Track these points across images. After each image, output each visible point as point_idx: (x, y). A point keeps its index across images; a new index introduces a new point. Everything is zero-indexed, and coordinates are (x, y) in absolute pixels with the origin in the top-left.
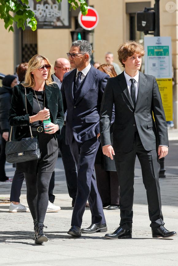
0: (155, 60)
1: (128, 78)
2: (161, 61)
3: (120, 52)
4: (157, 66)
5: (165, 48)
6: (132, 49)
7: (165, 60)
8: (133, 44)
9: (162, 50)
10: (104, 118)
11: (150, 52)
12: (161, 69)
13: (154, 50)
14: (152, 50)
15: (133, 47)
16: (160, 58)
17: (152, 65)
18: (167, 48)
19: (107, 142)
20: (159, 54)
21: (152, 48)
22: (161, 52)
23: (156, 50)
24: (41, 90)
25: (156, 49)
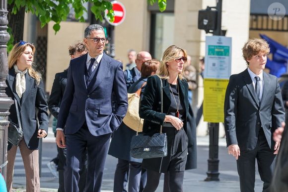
0: (215, 60)
1: (253, 76)
2: (221, 62)
3: (245, 50)
4: (216, 66)
5: (225, 48)
6: (256, 48)
7: (225, 60)
8: (258, 42)
9: (222, 50)
10: (230, 115)
11: (211, 52)
12: (221, 69)
13: (214, 49)
14: (212, 49)
15: (258, 45)
16: (220, 58)
17: (211, 65)
18: (228, 48)
19: (232, 141)
20: (219, 54)
21: (213, 48)
22: (221, 52)
23: (216, 50)
24: (175, 83)
25: (217, 48)
